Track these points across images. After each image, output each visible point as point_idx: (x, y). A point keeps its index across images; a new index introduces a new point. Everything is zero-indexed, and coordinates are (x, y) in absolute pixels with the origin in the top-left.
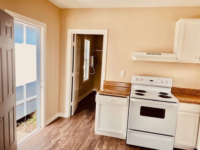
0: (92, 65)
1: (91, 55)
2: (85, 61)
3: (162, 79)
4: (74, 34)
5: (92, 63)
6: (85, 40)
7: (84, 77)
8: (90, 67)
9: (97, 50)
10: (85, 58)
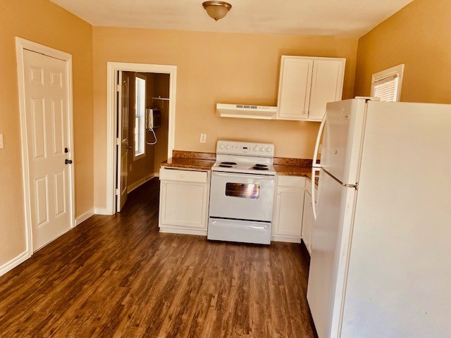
0: (151, 127)
1: (148, 107)
2: (137, 119)
3: (260, 145)
4: (118, 72)
5: (151, 122)
6: (137, 78)
7: (136, 149)
8: (147, 130)
9: (160, 98)
10: (136, 114)
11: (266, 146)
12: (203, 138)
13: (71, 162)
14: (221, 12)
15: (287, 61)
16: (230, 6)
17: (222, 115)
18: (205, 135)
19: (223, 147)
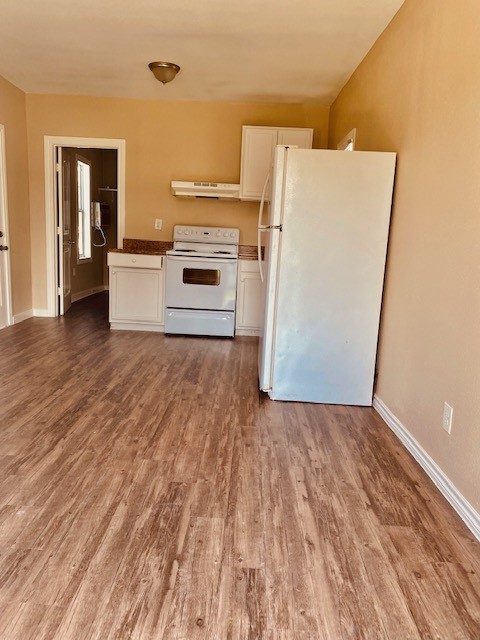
0: (99, 225)
1: (93, 199)
2: (80, 214)
3: (223, 230)
4: (57, 148)
5: (99, 219)
6: (78, 162)
7: (81, 252)
8: (93, 229)
9: (108, 189)
10: (80, 208)
11: (230, 230)
12: (158, 224)
13: (6, 249)
14: (168, 74)
15: (249, 131)
16: (178, 69)
17: (177, 193)
18: (161, 221)
19: (180, 233)
